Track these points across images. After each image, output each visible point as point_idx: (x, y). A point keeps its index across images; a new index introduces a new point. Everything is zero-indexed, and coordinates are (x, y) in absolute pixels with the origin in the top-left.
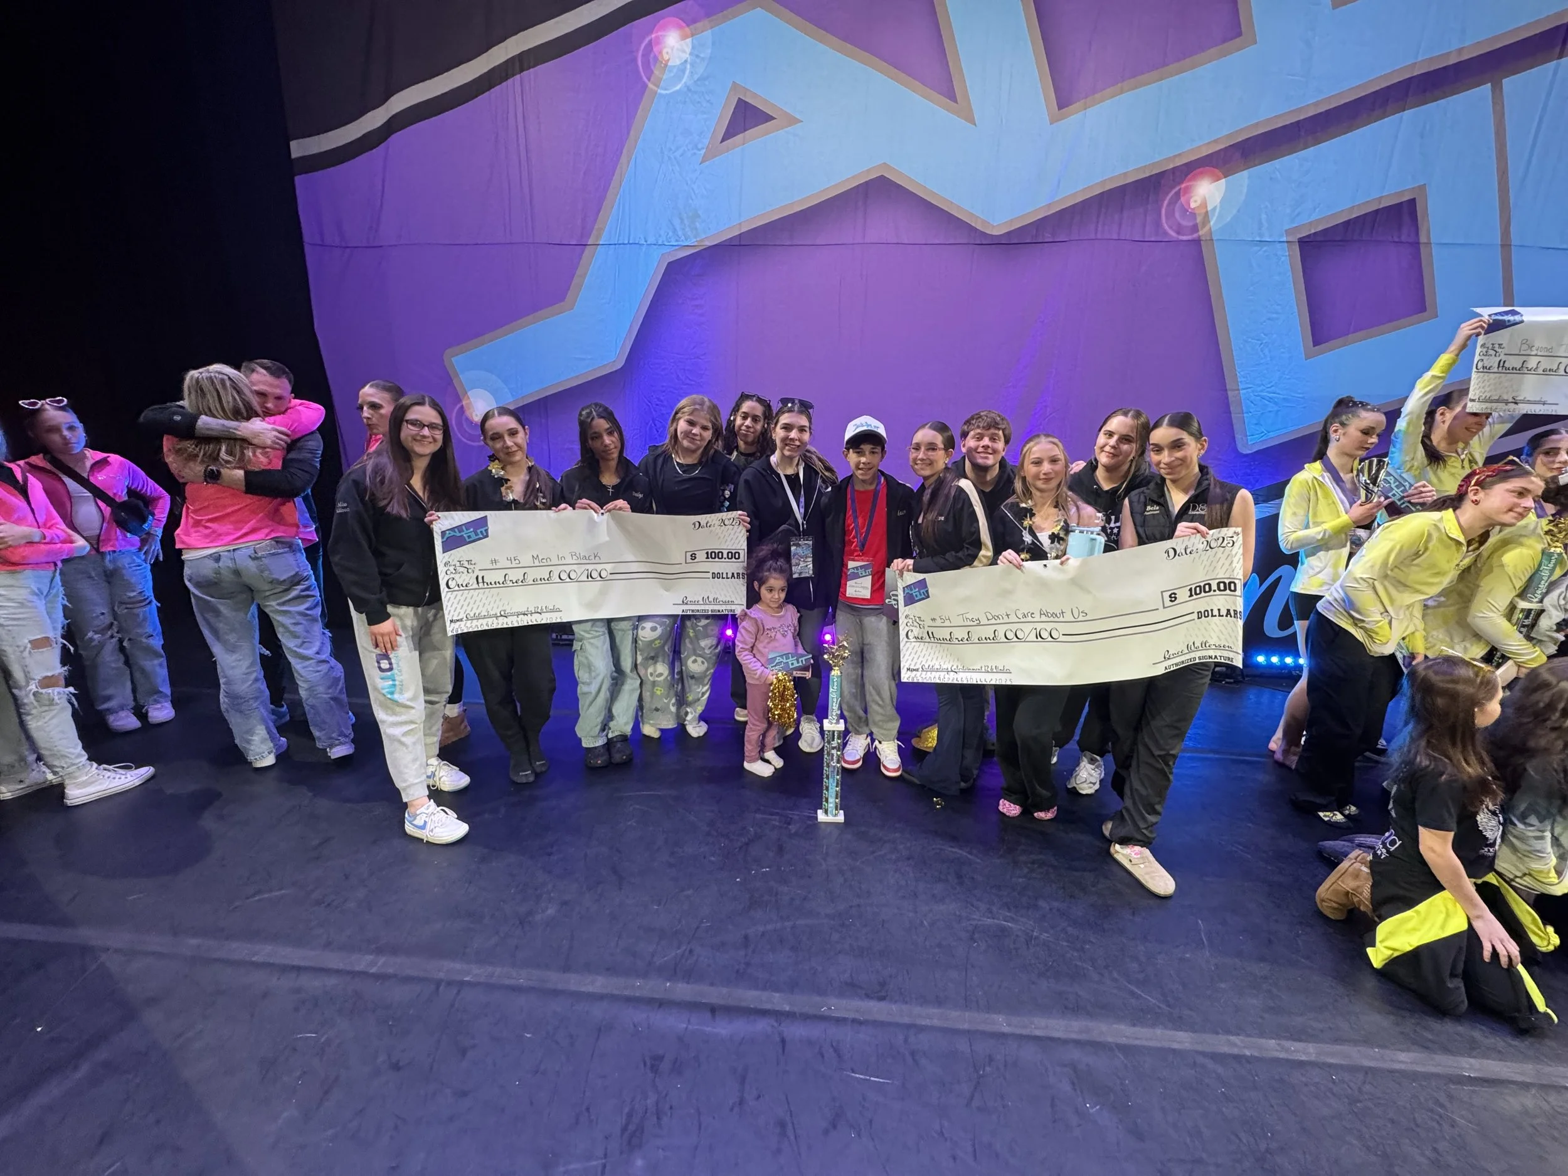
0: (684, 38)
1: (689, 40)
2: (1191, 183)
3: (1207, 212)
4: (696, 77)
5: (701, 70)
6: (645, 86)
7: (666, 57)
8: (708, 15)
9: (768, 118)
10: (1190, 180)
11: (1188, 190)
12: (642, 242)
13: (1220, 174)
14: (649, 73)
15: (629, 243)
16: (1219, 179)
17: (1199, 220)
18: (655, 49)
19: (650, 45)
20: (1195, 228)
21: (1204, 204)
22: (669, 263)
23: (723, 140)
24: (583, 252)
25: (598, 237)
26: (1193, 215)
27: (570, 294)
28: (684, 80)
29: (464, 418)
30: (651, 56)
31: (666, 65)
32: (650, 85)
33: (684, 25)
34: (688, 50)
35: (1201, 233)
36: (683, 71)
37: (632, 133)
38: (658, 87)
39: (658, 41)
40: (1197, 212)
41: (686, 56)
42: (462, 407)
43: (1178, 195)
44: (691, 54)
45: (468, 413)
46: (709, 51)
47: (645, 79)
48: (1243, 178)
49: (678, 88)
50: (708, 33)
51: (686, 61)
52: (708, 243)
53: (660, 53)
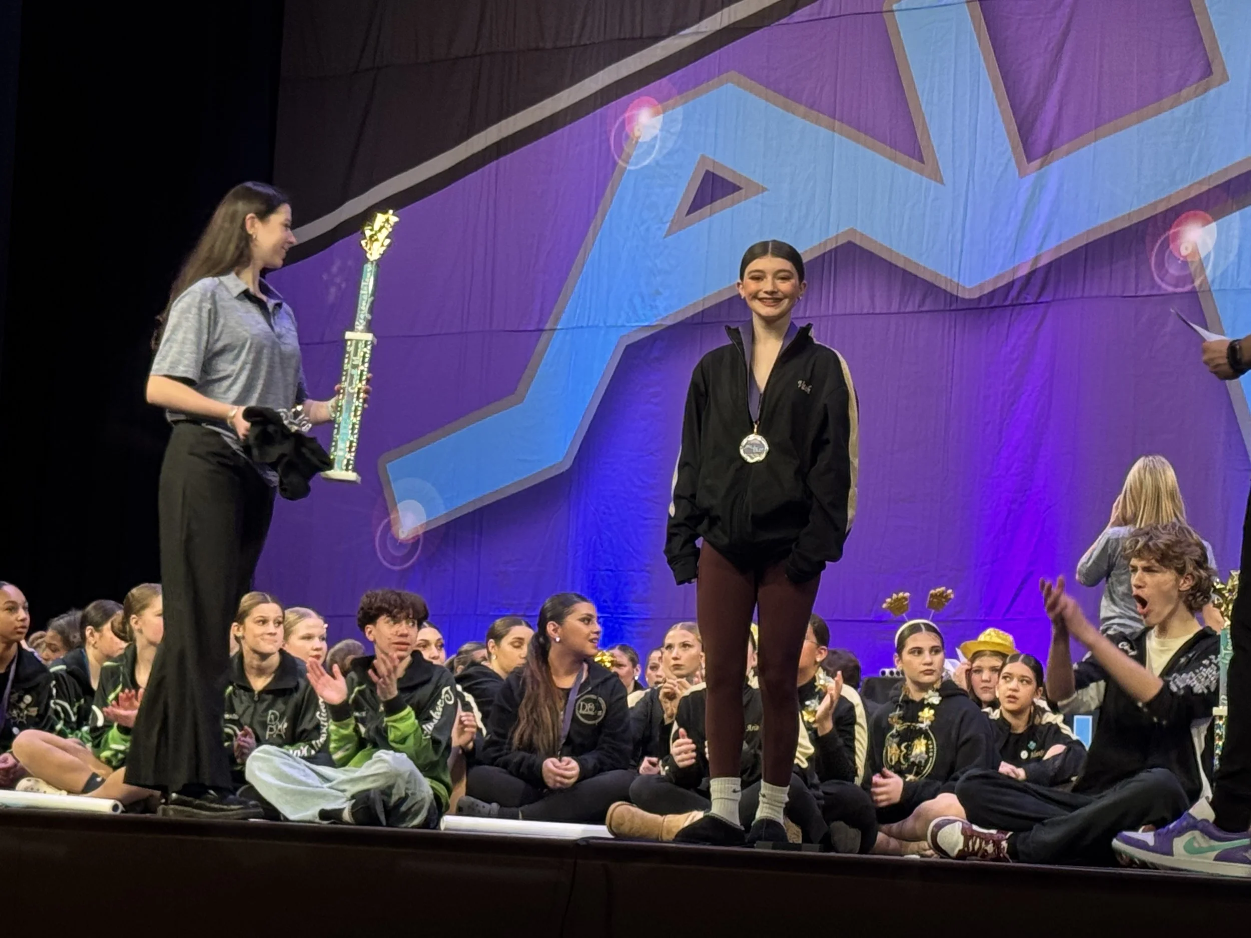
0: (657, 114)
1: (661, 117)
2: (1179, 228)
3: (1200, 260)
4: (665, 151)
5: (670, 145)
6: (615, 164)
7: (637, 133)
8: (680, 92)
9: (736, 188)
10: (1178, 226)
11: (1176, 236)
12: (602, 324)
13: (1210, 218)
14: (620, 148)
15: (588, 326)
16: (1208, 223)
17: (1192, 268)
18: (627, 128)
19: (623, 124)
20: (1190, 279)
21: (1195, 252)
22: (628, 347)
23: (689, 213)
24: (539, 337)
25: (556, 323)
26: (1185, 264)
27: (521, 387)
28: (653, 156)
29: (389, 536)
30: (623, 135)
31: (637, 142)
32: (620, 163)
33: (656, 103)
34: (659, 126)
35: (1197, 283)
36: (654, 147)
37: (600, 208)
38: (627, 163)
39: (631, 119)
40: (1189, 260)
41: (656, 132)
42: (389, 522)
43: (1166, 245)
44: (662, 130)
45: (394, 529)
46: (680, 126)
47: (616, 157)
48: (1235, 219)
49: (646, 163)
50: (679, 109)
51: (656, 137)
52: (669, 322)
53: (632, 130)
